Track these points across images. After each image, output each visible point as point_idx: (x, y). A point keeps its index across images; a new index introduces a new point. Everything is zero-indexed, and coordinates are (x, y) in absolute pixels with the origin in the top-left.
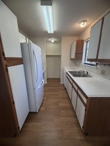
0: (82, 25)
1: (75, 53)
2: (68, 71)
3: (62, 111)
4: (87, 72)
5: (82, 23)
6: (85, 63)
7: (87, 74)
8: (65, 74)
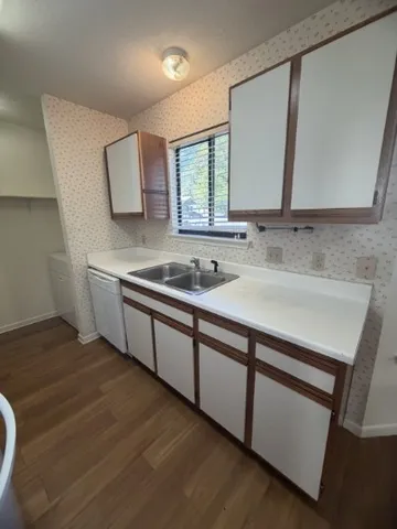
0: (170, 70)
1: (143, 191)
2: (130, 273)
3: (188, 492)
4: (213, 262)
5: (170, 61)
6: (181, 231)
7: (216, 270)
8: (115, 289)
